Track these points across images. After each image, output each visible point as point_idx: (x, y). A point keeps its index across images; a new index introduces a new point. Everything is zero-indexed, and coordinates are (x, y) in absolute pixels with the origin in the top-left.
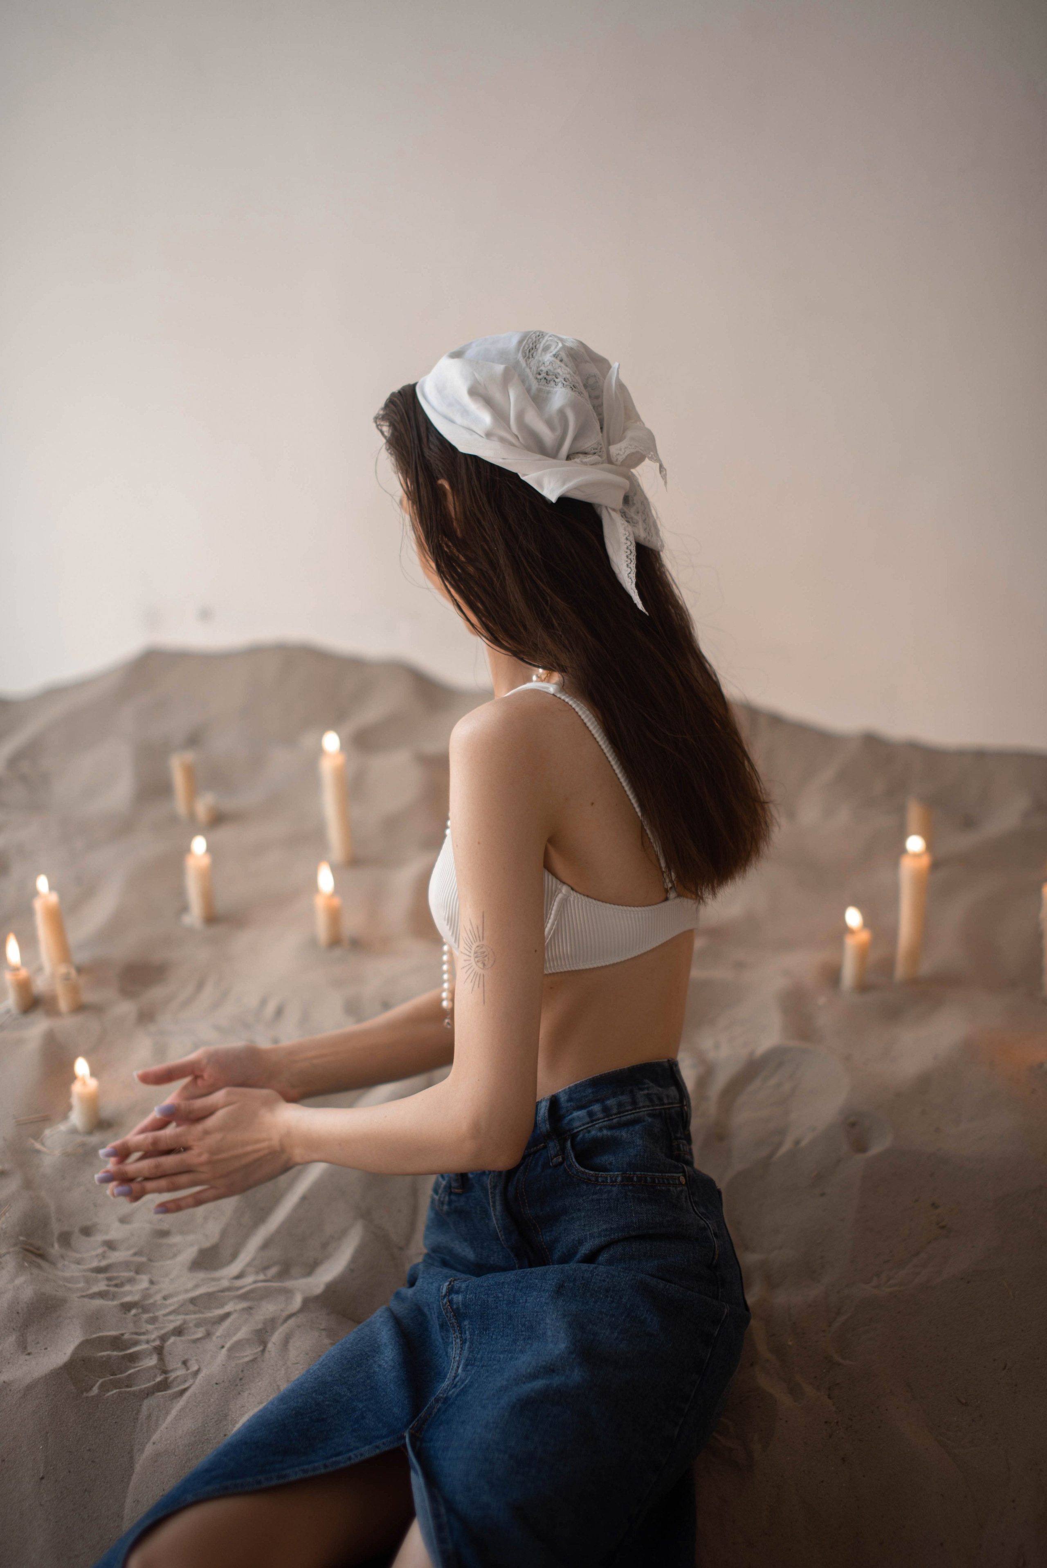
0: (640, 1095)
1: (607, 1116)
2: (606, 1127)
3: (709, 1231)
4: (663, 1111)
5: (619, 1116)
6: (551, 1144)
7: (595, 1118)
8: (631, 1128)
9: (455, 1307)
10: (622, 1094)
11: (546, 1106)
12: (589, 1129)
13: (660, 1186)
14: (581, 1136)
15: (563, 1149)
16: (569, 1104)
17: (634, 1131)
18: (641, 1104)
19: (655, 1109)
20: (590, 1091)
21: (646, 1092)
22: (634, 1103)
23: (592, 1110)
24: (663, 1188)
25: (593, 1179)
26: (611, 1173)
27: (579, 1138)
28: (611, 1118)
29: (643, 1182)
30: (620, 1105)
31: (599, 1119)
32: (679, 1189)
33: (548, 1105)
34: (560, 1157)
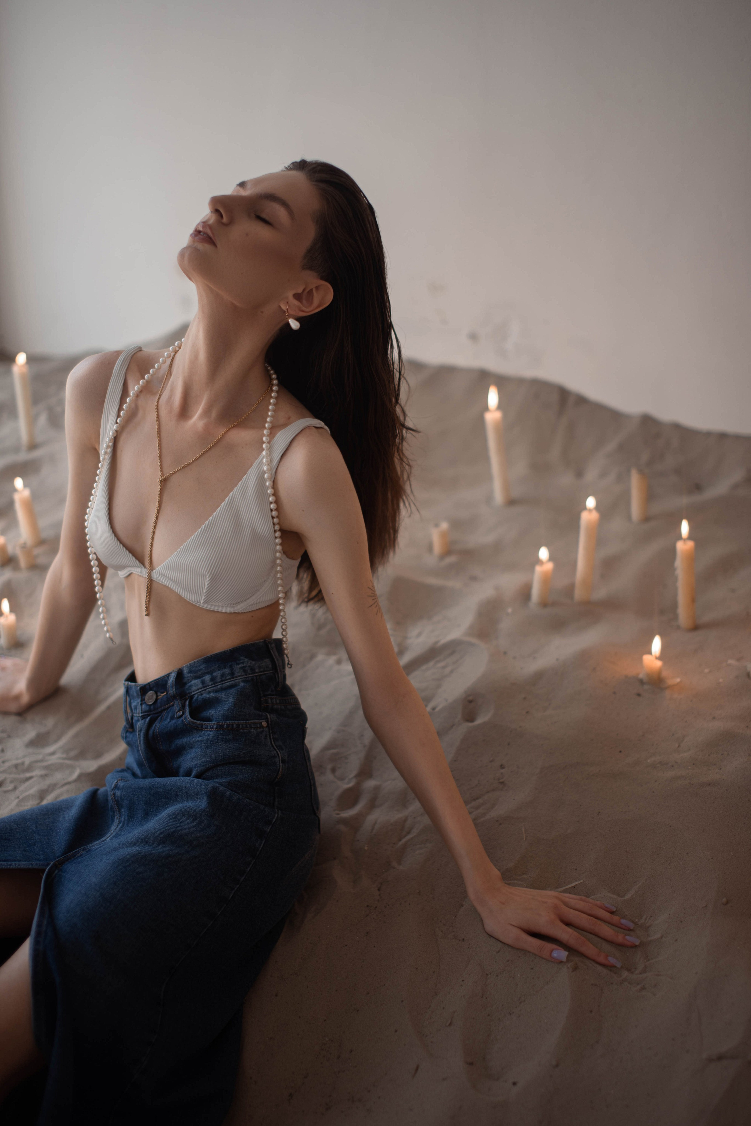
0: (237, 668)
1: (214, 684)
2: (213, 691)
3: (278, 758)
4: (255, 678)
5: (222, 683)
6: (176, 703)
7: (205, 685)
8: (228, 691)
9: (116, 798)
10: (225, 668)
11: (174, 676)
12: (202, 692)
13: (243, 730)
14: (196, 696)
15: (183, 706)
16: (189, 675)
17: (230, 693)
18: (237, 674)
19: (248, 677)
20: (203, 666)
21: (241, 665)
22: (232, 674)
23: (204, 679)
24: (246, 731)
25: (200, 726)
26: (211, 722)
27: (194, 698)
28: (216, 685)
29: (230, 728)
30: (223, 675)
31: (208, 686)
32: (259, 730)
33: (176, 675)
34: (182, 711)
